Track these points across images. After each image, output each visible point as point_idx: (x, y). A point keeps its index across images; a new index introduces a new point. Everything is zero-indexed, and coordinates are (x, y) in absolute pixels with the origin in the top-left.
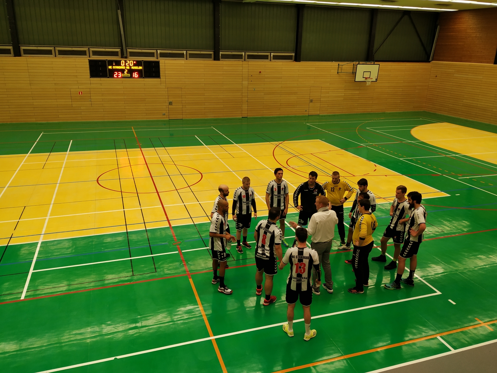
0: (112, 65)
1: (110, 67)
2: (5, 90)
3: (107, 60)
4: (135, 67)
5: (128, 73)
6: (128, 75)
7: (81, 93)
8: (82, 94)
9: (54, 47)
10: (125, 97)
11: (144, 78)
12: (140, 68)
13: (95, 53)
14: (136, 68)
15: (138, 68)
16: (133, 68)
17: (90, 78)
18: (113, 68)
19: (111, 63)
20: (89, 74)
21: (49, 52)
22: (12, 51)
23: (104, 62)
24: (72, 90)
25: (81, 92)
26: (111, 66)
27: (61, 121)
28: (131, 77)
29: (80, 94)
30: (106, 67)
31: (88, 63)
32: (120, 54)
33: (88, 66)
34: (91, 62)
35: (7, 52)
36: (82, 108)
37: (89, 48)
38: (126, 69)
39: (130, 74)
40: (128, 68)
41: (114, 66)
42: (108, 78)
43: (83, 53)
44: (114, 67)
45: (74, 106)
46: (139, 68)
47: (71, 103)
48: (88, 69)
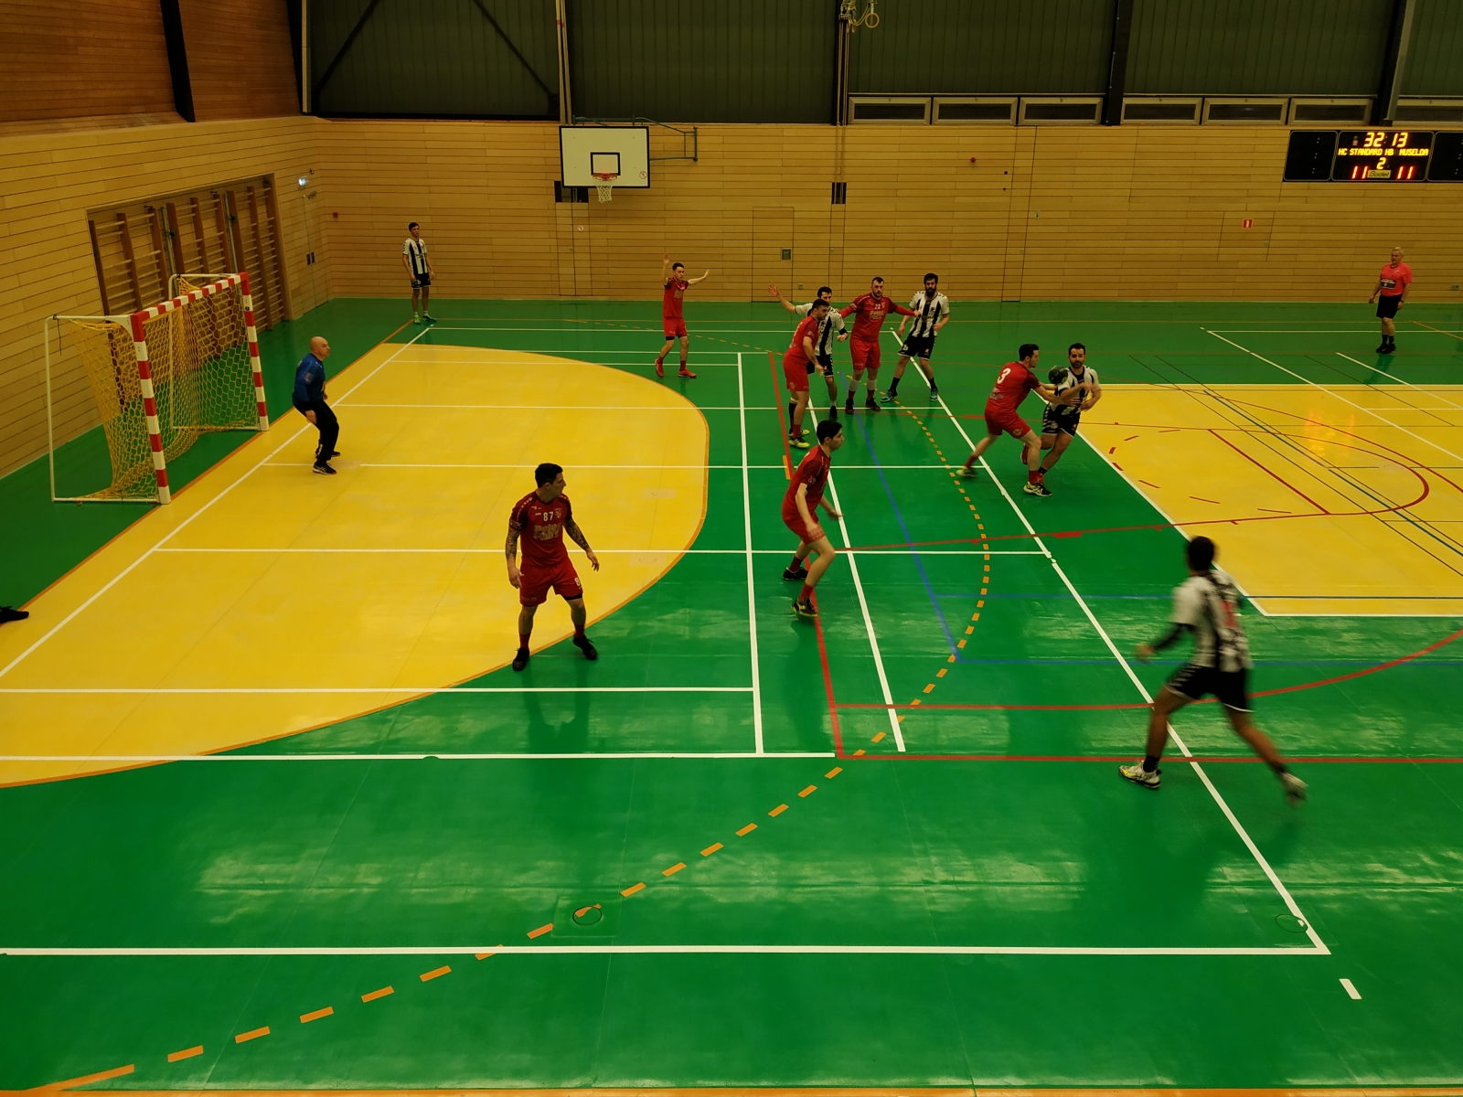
0: (1350, 146)
1: (1342, 152)
2: (1067, 215)
3: (1339, 131)
4: (1409, 150)
5: (1385, 167)
6: (1383, 174)
7: (1248, 223)
8: (1250, 226)
9: (1204, 97)
10: (1361, 237)
11: (1426, 181)
12: (1425, 152)
13: (1304, 113)
14: (1412, 152)
15: (1417, 154)
16: (1403, 153)
17: (1284, 181)
18: (1348, 152)
19: (1348, 139)
20: (1282, 171)
21: (1186, 112)
22: (1098, 112)
23: (1329, 136)
24: (1227, 215)
25: (1250, 221)
26: (1346, 149)
27: (1178, 300)
28: (1393, 178)
29: (1245, 226)
30: (1332, 150)
31: (1287, 141)
32: (1367, 114)
33: (1285, 149)
34: (1296, 136)
35: (1083, 112)
36: (1241, 265)
37: (1290, 99)
38: (1383, 156)
39: (1389, 171)
40: (1390, 152)
41: (1355, 147)
42: (1331, 181)
43: (1271, 113)
44: (1352, 150)
45: (1221, 258)
46: (1420, 154)
47: (1215, 251)
48: (1284, 156)
